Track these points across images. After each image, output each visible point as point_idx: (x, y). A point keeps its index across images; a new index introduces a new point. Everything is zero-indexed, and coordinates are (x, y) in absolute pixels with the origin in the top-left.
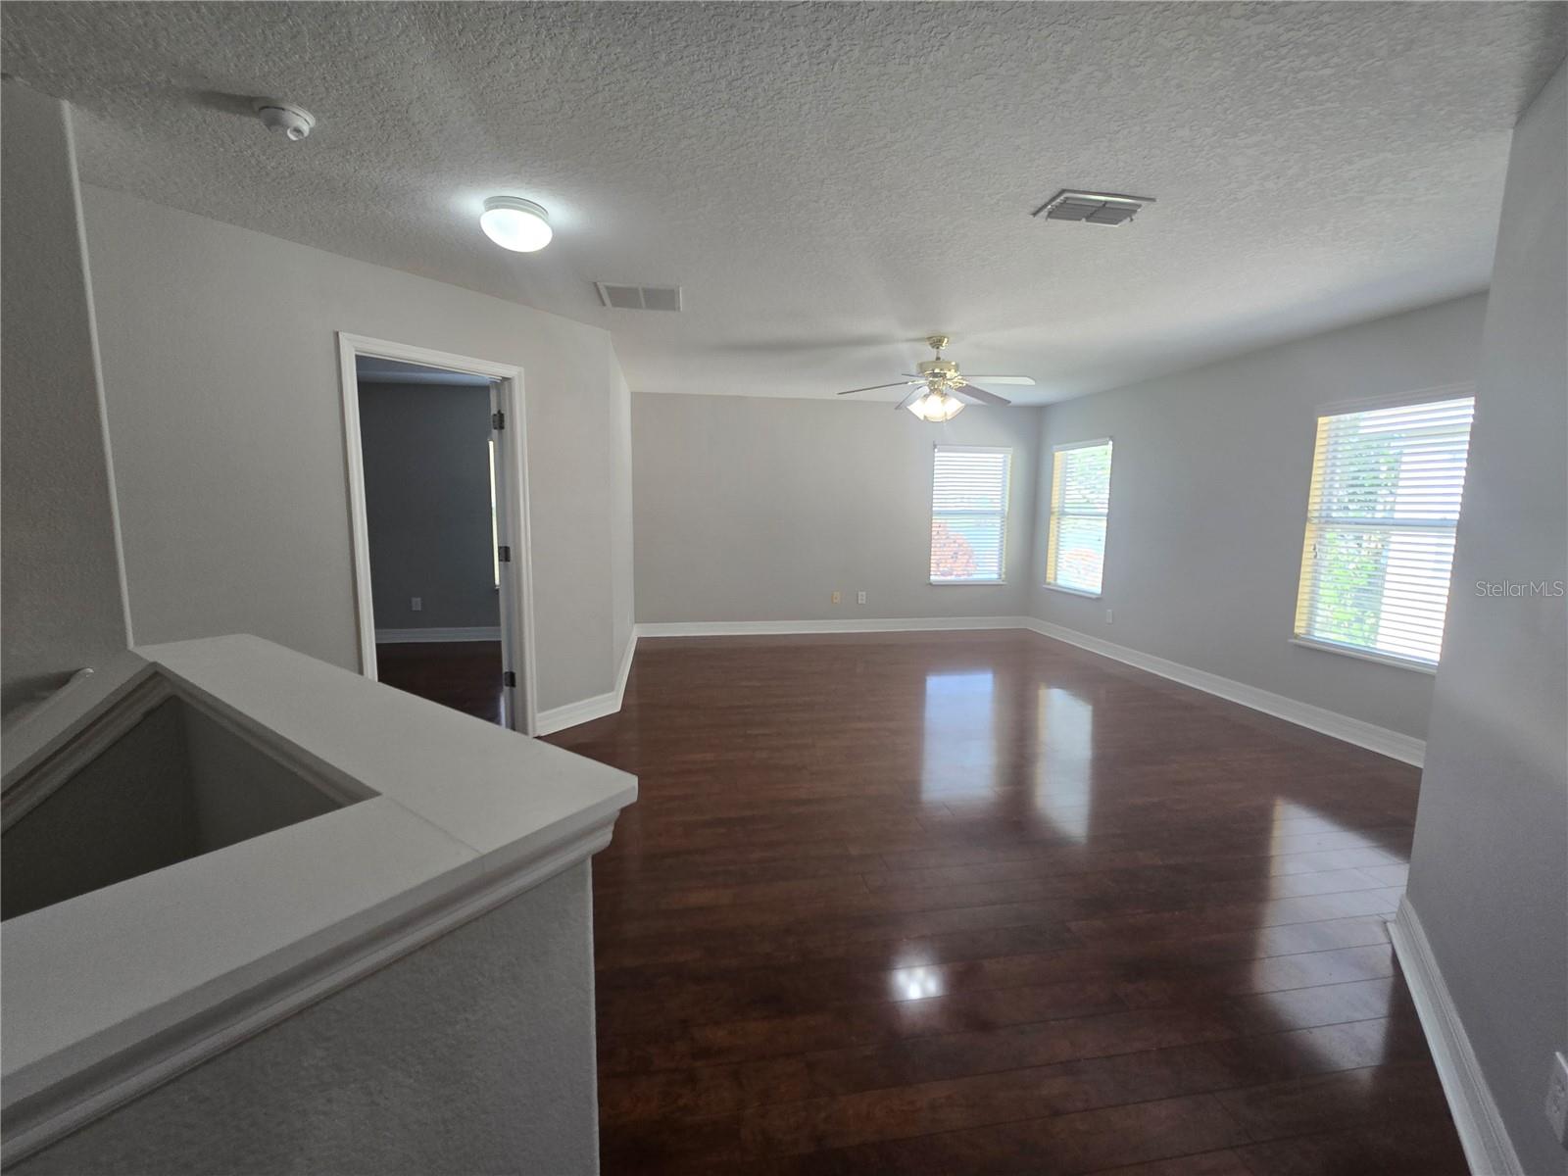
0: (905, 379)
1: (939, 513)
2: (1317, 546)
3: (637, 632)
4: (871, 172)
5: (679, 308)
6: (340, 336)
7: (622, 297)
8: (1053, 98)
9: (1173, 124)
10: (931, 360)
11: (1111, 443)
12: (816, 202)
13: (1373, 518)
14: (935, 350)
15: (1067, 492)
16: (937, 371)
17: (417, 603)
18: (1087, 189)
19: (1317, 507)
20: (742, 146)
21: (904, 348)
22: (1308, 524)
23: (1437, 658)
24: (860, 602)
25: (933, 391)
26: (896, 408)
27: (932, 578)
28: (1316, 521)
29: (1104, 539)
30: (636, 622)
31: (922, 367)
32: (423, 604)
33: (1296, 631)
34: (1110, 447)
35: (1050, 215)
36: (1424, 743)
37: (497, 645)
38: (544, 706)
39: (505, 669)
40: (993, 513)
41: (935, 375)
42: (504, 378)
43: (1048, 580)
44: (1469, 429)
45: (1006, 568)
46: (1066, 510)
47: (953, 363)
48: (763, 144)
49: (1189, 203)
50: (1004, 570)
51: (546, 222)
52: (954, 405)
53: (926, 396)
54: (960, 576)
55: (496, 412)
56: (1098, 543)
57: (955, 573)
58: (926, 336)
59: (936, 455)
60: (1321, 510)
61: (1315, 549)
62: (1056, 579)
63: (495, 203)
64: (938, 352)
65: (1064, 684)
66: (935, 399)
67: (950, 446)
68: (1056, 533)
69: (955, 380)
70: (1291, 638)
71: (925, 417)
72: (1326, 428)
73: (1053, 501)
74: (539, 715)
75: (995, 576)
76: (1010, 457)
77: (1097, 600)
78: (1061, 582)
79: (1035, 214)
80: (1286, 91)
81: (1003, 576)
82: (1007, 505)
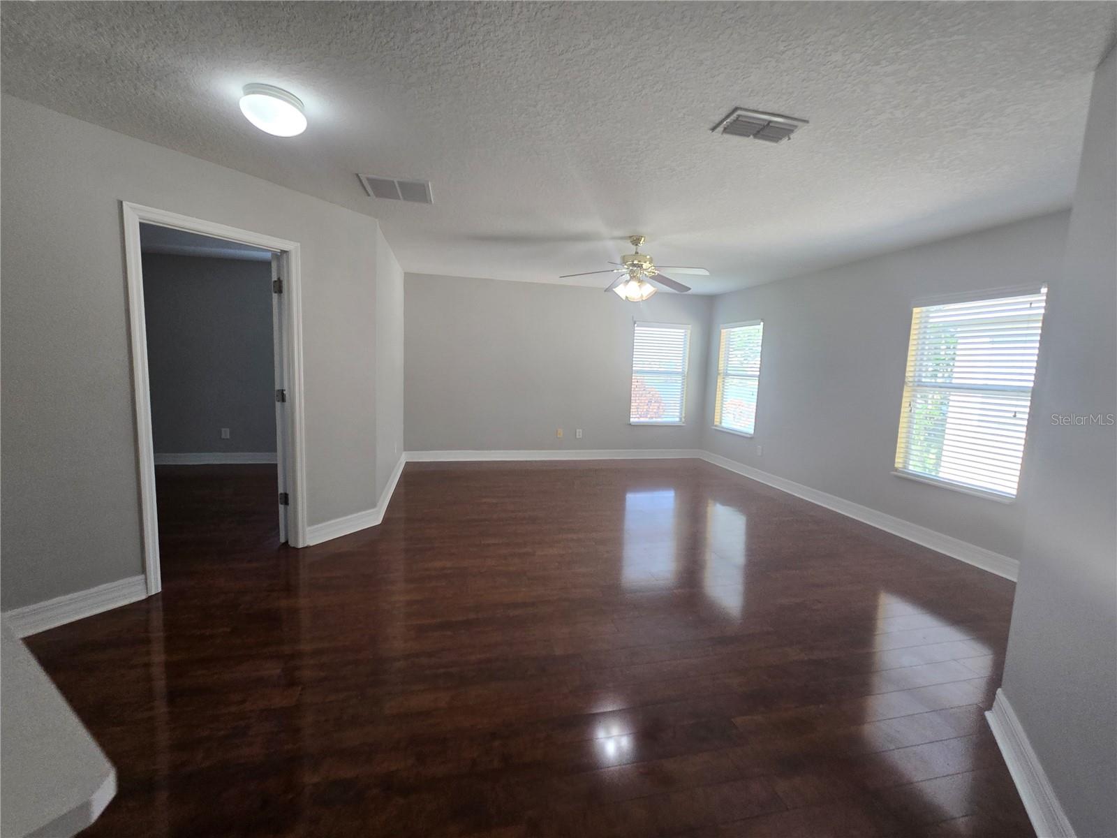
0: (610, 267)
1: (637, 372)
2: (912, 403)
3: (405, 458)
4: (579, 80)
5: (431, 201)
6: (125, 204)
7: (381, 189)
8: (732, 13)
9: (830, 48)
10: (632, 253)
11: (762, 323)
12: (535, 106)
13: (936, 382)
14: (634, 247)
15: (730, 359)
16: (636, 262)
17: (226, 433)
18: (755, 109)
19: (911, 374)
20: (465, 44)
21: (610, 244)
22: (905, 386)
23: (1014, 492)
24: (578, 437)
25: (632, 278)
26: (605, 291)
27: (631, 420)
28: (911, 384)
29: (756, 394)
30: (405, 450)
31: (624, 261)
32: (231, 433)
33: (896, 465)
34: (761, 327)
35: (726, 130)
36: (1017, 562)
37: (274, 467)
38: (313, 521)
39: (281, 490)
40: (677, 373)
41: (634, 265)
42: (281, 250)
43: (716, 423)
44: (1041, 318)
45: (685, 414)
46: (729, 372)
47: (648, 257)
48: (483, 43)
49: (834, 127)
50: (684, 415)
51: (301, 112)
52: (648, 289)
53: (627, 282)
54: (652, 418)
55: (276, 279)
56: (752, 396)
57: (649, 416)
58: (628, 234)
59: (636, 328)
60: (915, 376)
61: (910, 405)
62: (721, 423)
63: (252, 89)
64: (636, 249)
65: (727, 502)
66: (634, 284)
67: (646, 323)
68: (721, 389)
69: (650, 270)
70: (893, 471)
71: (627, 297)
72: (918, 316)
73: (720, 366)
74: (308, 529)
75: (678, 419)
76: (689, 331)
77: (750, 438)
78: (724, 425)
79: (713, 129)
80: (925, 20)
81: (683, 420)
82: (687, 367)
